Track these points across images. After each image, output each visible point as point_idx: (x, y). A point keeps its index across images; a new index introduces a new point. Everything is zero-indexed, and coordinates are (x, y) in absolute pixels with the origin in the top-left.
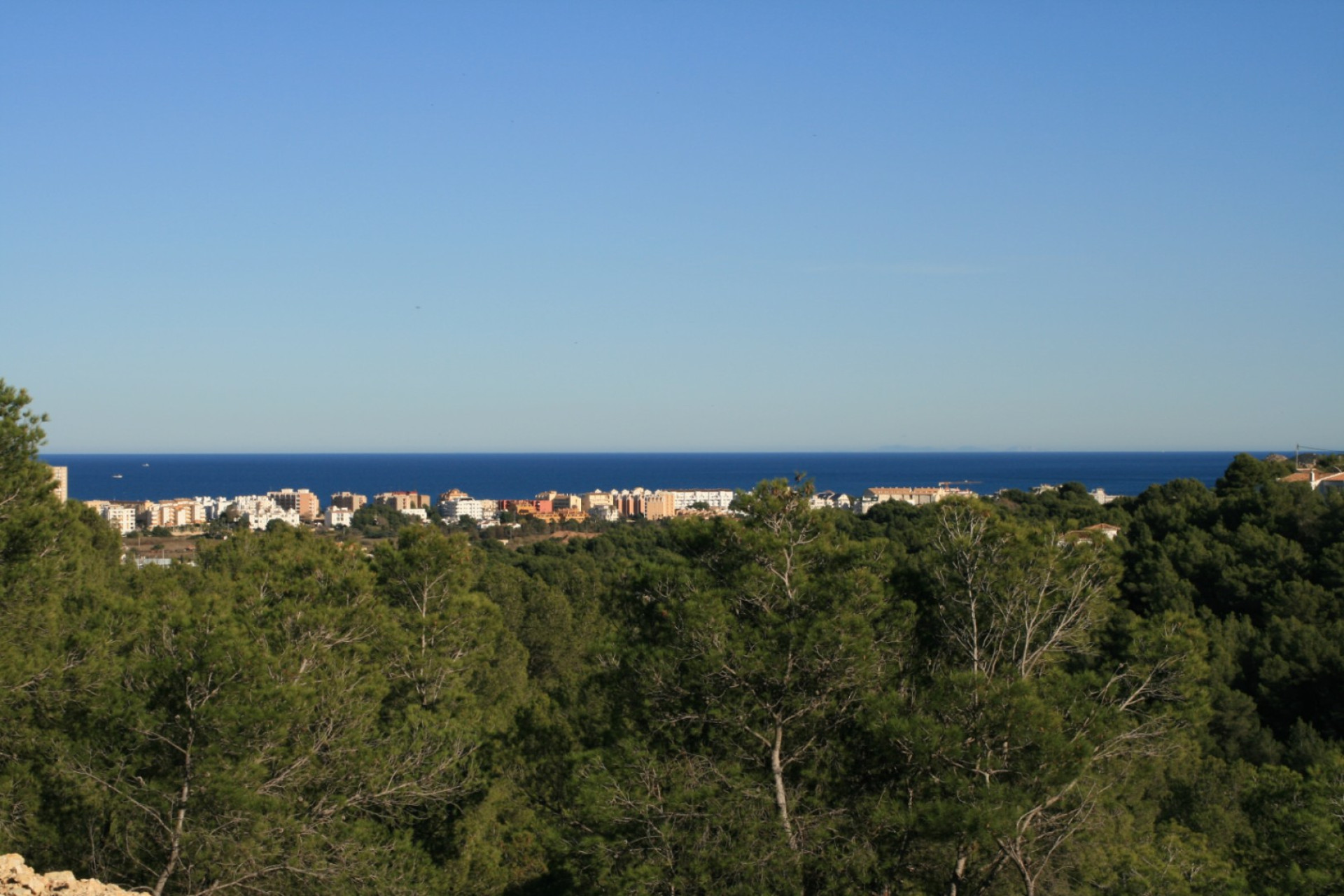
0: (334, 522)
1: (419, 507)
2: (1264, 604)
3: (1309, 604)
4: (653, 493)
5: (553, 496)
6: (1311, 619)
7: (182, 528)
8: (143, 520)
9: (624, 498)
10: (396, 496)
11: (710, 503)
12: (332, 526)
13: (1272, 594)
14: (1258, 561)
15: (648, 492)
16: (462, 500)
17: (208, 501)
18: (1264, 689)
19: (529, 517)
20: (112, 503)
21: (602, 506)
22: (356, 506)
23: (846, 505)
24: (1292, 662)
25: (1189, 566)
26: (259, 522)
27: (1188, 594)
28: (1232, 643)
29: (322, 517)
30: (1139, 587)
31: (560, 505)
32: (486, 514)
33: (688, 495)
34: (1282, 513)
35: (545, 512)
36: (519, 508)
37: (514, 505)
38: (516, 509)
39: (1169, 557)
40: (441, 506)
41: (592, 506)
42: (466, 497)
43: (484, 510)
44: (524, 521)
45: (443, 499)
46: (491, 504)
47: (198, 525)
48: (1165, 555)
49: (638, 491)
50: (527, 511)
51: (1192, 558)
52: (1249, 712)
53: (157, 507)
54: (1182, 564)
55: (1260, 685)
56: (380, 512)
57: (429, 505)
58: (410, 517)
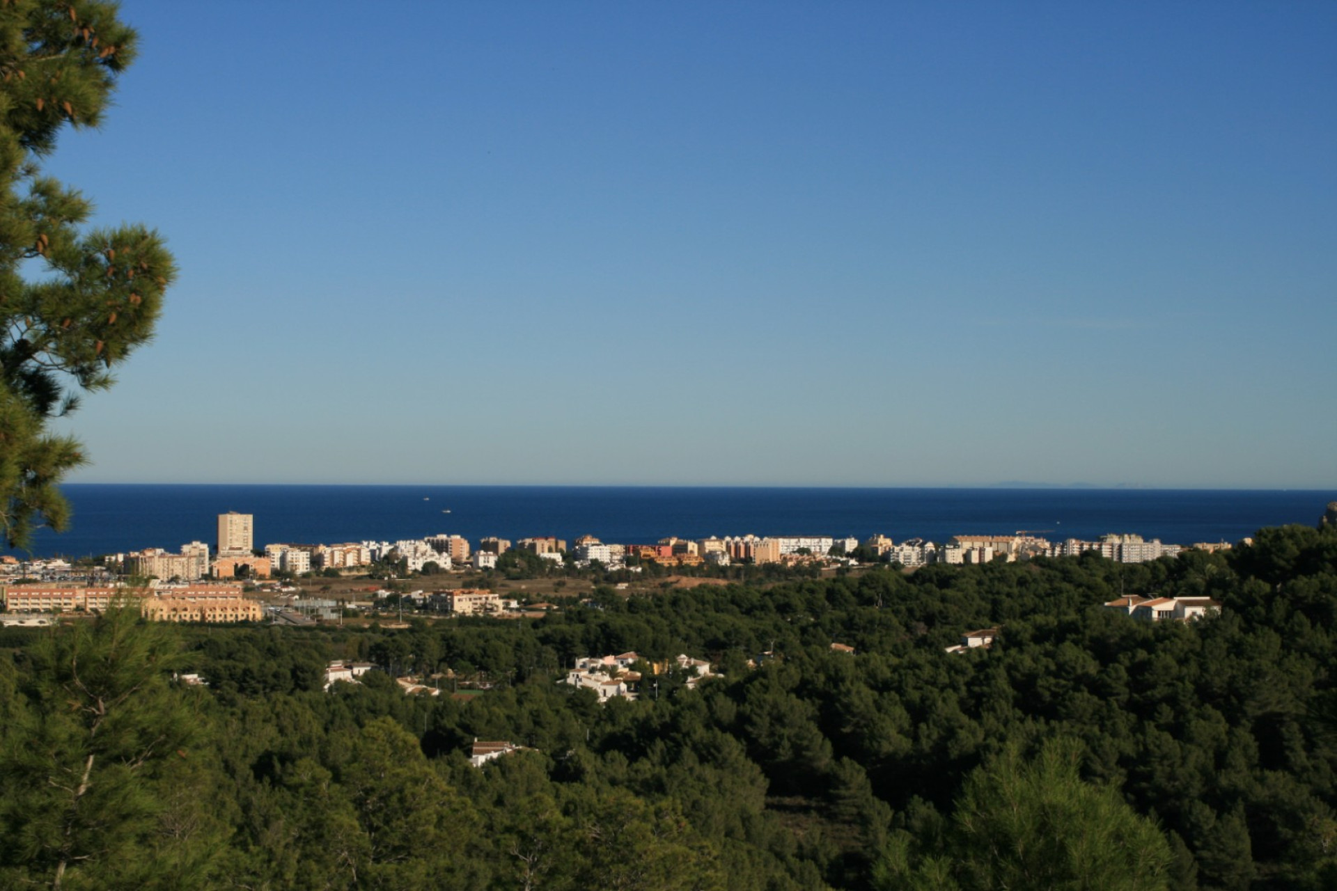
0: (481, 564)
1: (557, 551)
2: (1059, 708)
3: (1085, 710)
4: (761, 540)
5: (673, 542)
7: (350, 569)
8: (316, 561)
9: (736, 544)
10: (536, 541)
11: (812, 549)
12: (479, 568)
13: (1064, 701)
14: (1064, 674)
15: (757, 539)
16: (593, 545)
17: (373, 545)
19: (651, 561)
20: (291, 546)
21: (715, 552)
22: (502, 550)
23: (931, 551)
25: (1018, 676)
26: (416, 564)
27: (1010, 699)
28: (1021, 741)
29: (471, 560)
30: (981, 691)
31: (680, 550)
32: (615, 557)
33: (793, 541)
35: (666, 558)
36: (643, 553)
37: (639, 550)
38: (639, 553)
39: (1005, 668)
40: (576, 550)
41: (707, 551)
42: (598, 542)
43: (612, 554)
44: (646, 565)
45: (578, 544)
46: (618, 548)
47: (363, 566)
48: (1002, 666)
49: (748, 538)
50: (649, 556)
51: (1021, 668)
53: (328, 550)
56: (521, 555)
57: (565, 550)
58: (547, 561)
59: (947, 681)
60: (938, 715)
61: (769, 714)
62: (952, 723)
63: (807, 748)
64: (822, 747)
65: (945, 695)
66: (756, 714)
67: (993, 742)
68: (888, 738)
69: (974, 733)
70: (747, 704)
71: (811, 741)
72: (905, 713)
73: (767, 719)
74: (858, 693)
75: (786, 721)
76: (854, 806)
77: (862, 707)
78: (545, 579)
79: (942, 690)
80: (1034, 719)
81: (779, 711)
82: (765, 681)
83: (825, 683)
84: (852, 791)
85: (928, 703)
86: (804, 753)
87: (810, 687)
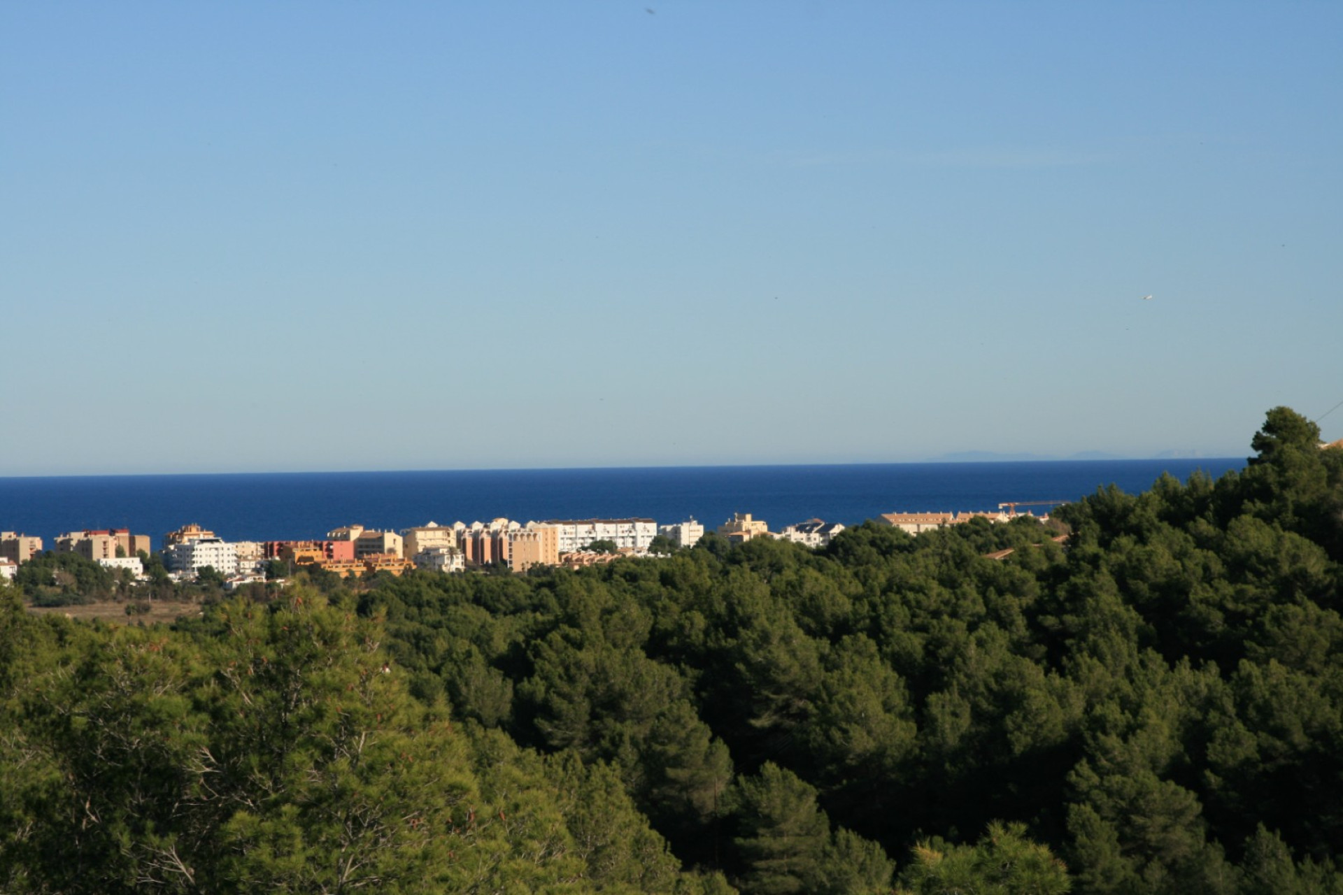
1: (132, 554)
3: (1312, 642)
4: (523, 526)
5: (356, 533)
6: (1316, 666)
9: (476, 536)
10: (91, 537)
11: (619, 543)
13: (1259, 626)
14: (1250, 576)
15: (515, 525)
16: (203, 541)
18: (1213, 779)
19: (314, 568)
21: (437, 549)
22: (25, 554)
24: (1263, 735)
25: (1144, 587)
27: (1131, 632)
28: (1174, 707)
30: (1062, 622)
31: (367, 548)
32: (243, 564)
33: (583, 529)
34: (1306, 499)
35: (342, 561)
36: (298, 553)
37: (291, 549)
38: (292, 555)
39: (1112, 573)
40: (169, 553)
41: (420, 549)
42: (211, 537)
43: (239, 558)
44: (305, 574)
45: (172, 542)
46: (251, 549)
48: (1104, 569)
49: (498, 524)
50: (311, 559)
51: (1148, 572)
52: (1190, 817)
54: (1133, 583)
55: (1208, 773)
56: (64, 563)
57: (148, 552)
58: (111, 572)
59: (981, 609)
60: (968, 676)
61: (589, 694)
62: (1008, 682)
63: (677, 762)
64: (708, 756)
65: (981, 633)
66: (559, 694)
67: (1112, 711)
68: (862, 721)
69: (1062, 698)
70: (536, 678)
71: (685, 744)
72: (893, 675)
73: (585, 705)
74: (786, 639)
75: (627, 707)
76: (792, 872)
77: (796, 669)
78: (111, 604)
79: (972, 627)
80: (1195, 666)
81: (610, 688)
82: (574, 633)
83: (706, 633)
84: (787, 840)
85: (943, 653)
86: (671, 772)
87: (673, 642)
